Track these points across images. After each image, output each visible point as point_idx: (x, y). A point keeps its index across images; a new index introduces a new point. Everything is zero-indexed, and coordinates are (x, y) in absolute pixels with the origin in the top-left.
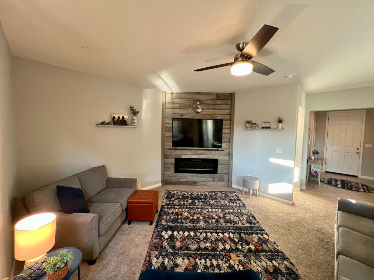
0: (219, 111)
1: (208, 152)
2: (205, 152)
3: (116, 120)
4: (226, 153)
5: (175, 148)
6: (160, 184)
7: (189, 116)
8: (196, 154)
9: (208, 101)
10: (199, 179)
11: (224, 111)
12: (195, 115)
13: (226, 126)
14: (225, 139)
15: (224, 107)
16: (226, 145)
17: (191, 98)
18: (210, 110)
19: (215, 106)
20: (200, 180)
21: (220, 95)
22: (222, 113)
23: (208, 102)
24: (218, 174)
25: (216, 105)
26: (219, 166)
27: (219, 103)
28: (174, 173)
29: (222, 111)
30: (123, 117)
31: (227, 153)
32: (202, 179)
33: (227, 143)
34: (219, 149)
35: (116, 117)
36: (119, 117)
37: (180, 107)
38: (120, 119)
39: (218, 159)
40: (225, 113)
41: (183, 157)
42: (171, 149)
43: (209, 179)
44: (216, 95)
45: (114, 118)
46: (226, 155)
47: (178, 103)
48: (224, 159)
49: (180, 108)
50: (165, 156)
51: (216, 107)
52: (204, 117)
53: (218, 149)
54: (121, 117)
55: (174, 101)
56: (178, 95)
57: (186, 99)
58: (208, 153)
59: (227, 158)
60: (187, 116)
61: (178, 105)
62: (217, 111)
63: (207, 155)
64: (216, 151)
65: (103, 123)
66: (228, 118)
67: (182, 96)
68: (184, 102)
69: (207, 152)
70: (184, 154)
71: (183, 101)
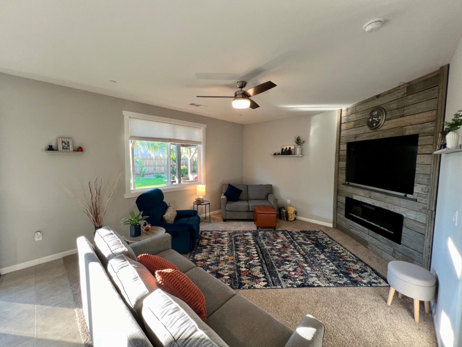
0: (412, 117)
1: (388, 198)
2: (383, 196)
3: (284, 151)
4: (421, 207)
5: (347, 182)
6: (331, 225)
7: (364, 136)
8: (370, 197)
9: (391, 104)
10: (370, 240)
11: (421, 115)
12: (373, 134)
13: (426, 146)
14: (421, 176)
15: (423, 106)
16: (422, 190)
17: (368, 108)
18: (394, 121)
19: (404, 110)
20: (372, 242)
21: (415, 84)
22: (416, 121)
23: (391, 106)
24: (401, 245)
25: (405, 108)
26: (404, 230)
27: (410, 102)
28: (344, 216)
29: (417, 116)
30: (290, 148)
31: (424, 208)
32: (375, 242)
33: (425, 186)
34: (409, 196)
35: (285, 148)
36: (286, 148)
37: (355, 126)
38: (287, 150)
39: (404, 215)
40: (425, 120)
41: (355, 198)
42: (343, 184)
43: (387, 247)
44: (406, 88)
45: (283, 149)
46: (420, 211)
47: (352, 120)
48: (416, 218)
49: (355, 127)
50: (338, 192)
51: (405, 112)
52: (384, 135)
53: (406, 196)
54: (288, 148)
55: (349, 119)
56: (353, 109)
57: (362, 112)
58: (388, 200)
59: (422, 218)
60: (361, 136)
61: (353, 123)
62: (407, 119)
63: (385, 202)
64: (402, 199)
65: (275, 154)
66: (431, 130)
67: (357, 109)
68: (360, 117)
69: (385, 197)
70: (356, 194)
71: (359, 116)
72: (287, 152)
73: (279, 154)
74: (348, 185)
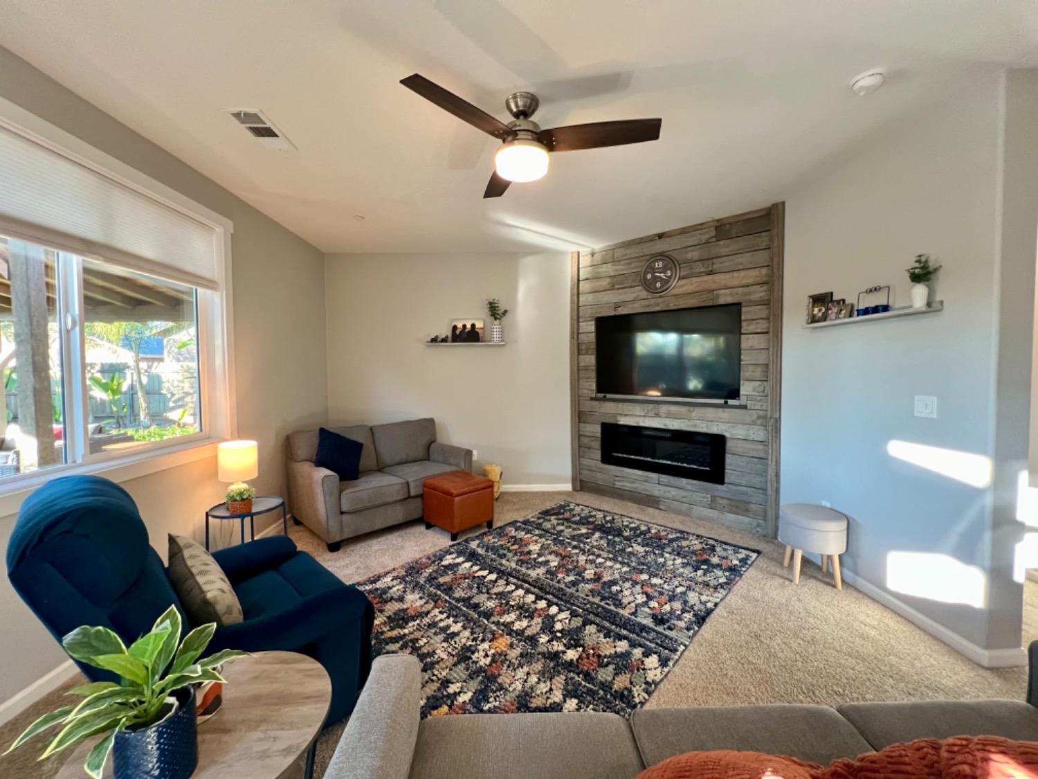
0: (728, 276)
1: (694, 411)
2: (683, 409)
3: (458, 332)
4: (755, 417)
5: (601, 395)
6: (568, 487)
7: (636, 305)
8: (657, 414)
9: (687, 252)
10: (665, 492)
11: (743, 273)
12: (653, 301)
13: (754, 322)
14: (751, 368)
15: (744, 259)
16: (754, 390)
17: (641, 254)
18: (695, 280)
19: (713, 264)
20: (668, 495)
21: (730, 224)
22: (736, 282)
23: (689, 256)
24: (725, 485)
25: (715, 260)
26: (729, 459)
27: (724, 251)
28: (600, 462)
29: (736, 274)
30: (473, 326)
31: (759, 417)
32: (673, 493)
33: (759, 383)
34: (731, 402)
35: (460, 326)
36: (464, 326)
37: (613, 286)
38: (467, 330)
39: (727, 435)
40: (750, 281)
41: (623, 421)
42: (592, 399)
43: (698, 497)
44: (713, 229)
45: (455, 328)
46: (754, 423)
47: (608, 274)
48: (748, 435)
49: (612, 288)
50: (579, 416)
51: (715, 267)
52: (677, 303)
53: (726, 403)
54: (469, 326)
55: (598, 273)
56: (606, 254)
57: (626, 261)
58: (694, 414)
59: (758, 433)
60: (630, 306)
61: (608, 280)
62: (721, 279)
63: (689, 420)
64: (720, 410)
65: (434, 340)
66: (761, 297)
67: (616, 255)
68: (623, 270)
69: (689, 411)
70: (625, 413)
71: (620, 268)
72: (470, 336)
73: (444, 340)
74: (605, 399)
